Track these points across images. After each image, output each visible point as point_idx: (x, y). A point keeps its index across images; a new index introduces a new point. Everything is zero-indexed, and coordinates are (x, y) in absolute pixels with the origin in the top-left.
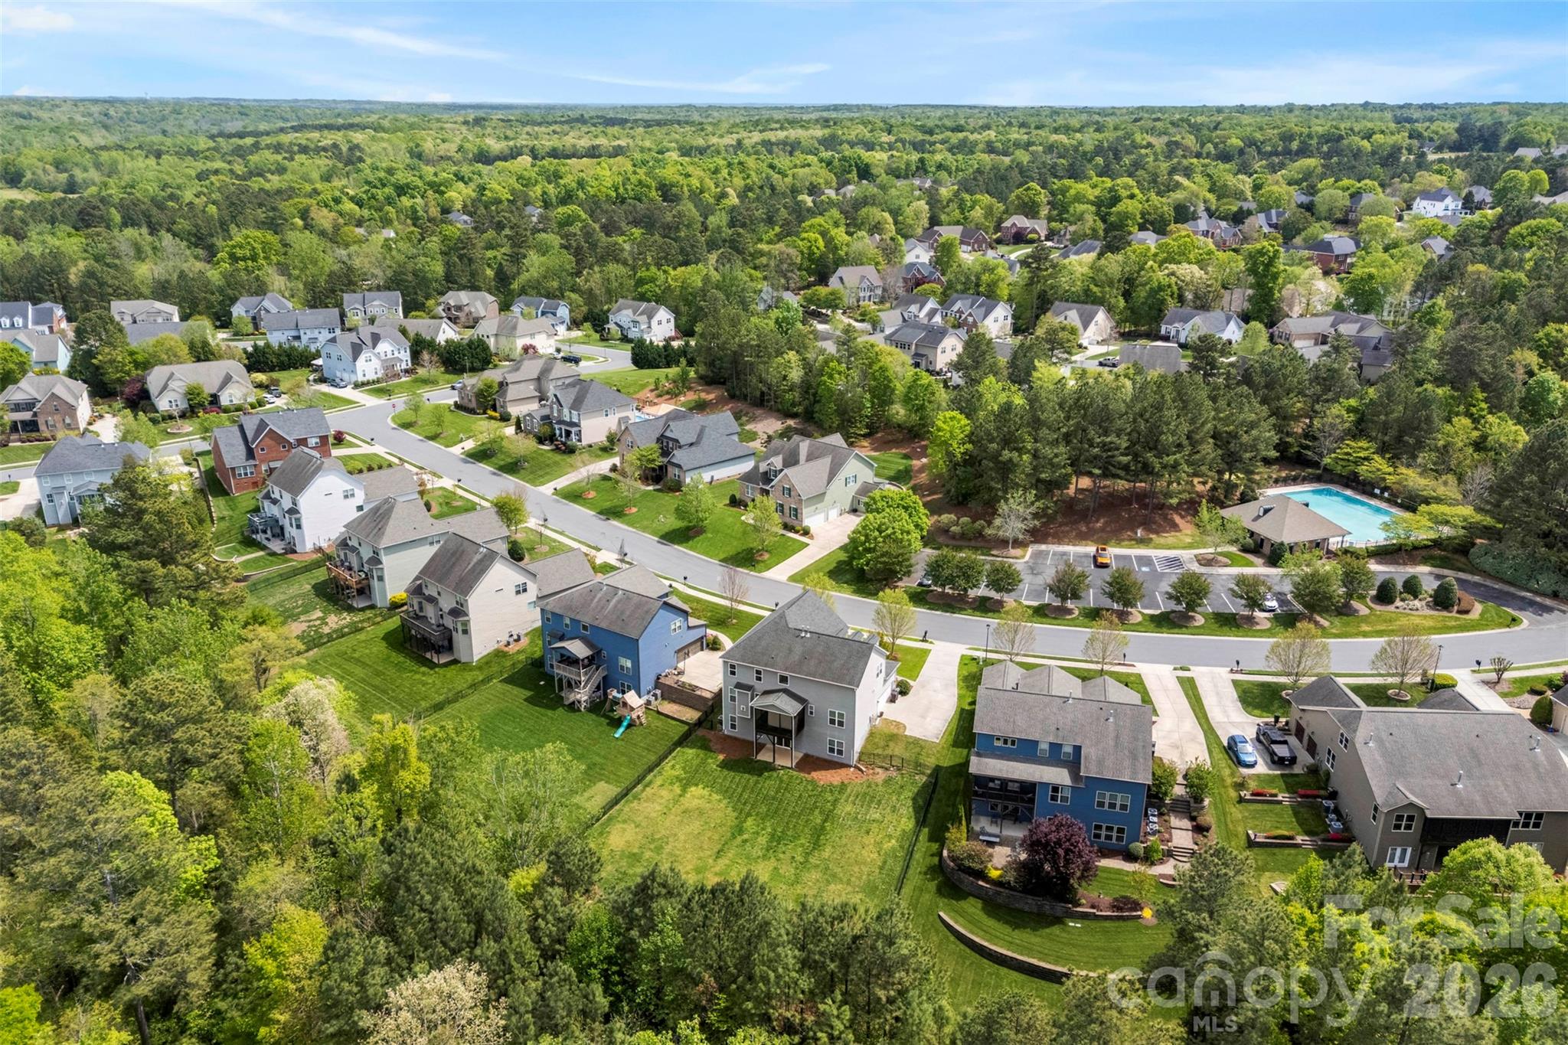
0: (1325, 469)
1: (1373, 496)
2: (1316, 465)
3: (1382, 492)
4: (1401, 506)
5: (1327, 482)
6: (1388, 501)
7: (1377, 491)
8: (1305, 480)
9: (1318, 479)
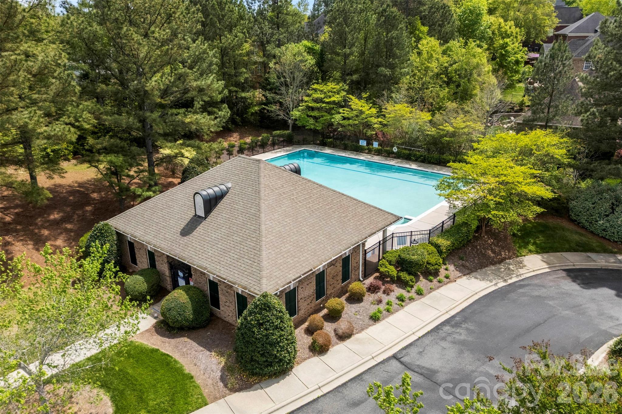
0: (296, 128)
1: (358, 150)
2: (283, 124)
3: (369, 143)
4: (398, 156)
5: (299, 143)
6: (378, 153)
7: (363, 143)
8: (275, 145)
9: (289, 142)
